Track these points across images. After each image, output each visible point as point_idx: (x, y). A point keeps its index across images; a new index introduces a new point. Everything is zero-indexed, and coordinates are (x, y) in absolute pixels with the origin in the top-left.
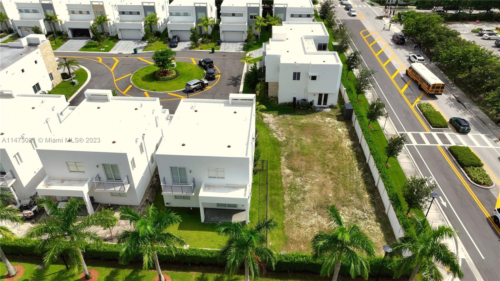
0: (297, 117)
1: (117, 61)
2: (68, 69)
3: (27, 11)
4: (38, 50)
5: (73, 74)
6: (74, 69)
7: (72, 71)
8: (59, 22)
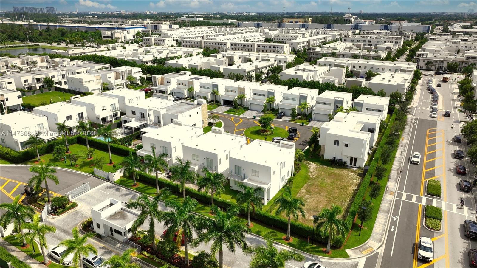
0: (331, 168)
1: (242, 121)
2: (213, 120)
3: (204, 88)
4: (200, 107)
5: (215, 123)
6: (216, 121)
7: (214, 122)
8: (219, 95)
